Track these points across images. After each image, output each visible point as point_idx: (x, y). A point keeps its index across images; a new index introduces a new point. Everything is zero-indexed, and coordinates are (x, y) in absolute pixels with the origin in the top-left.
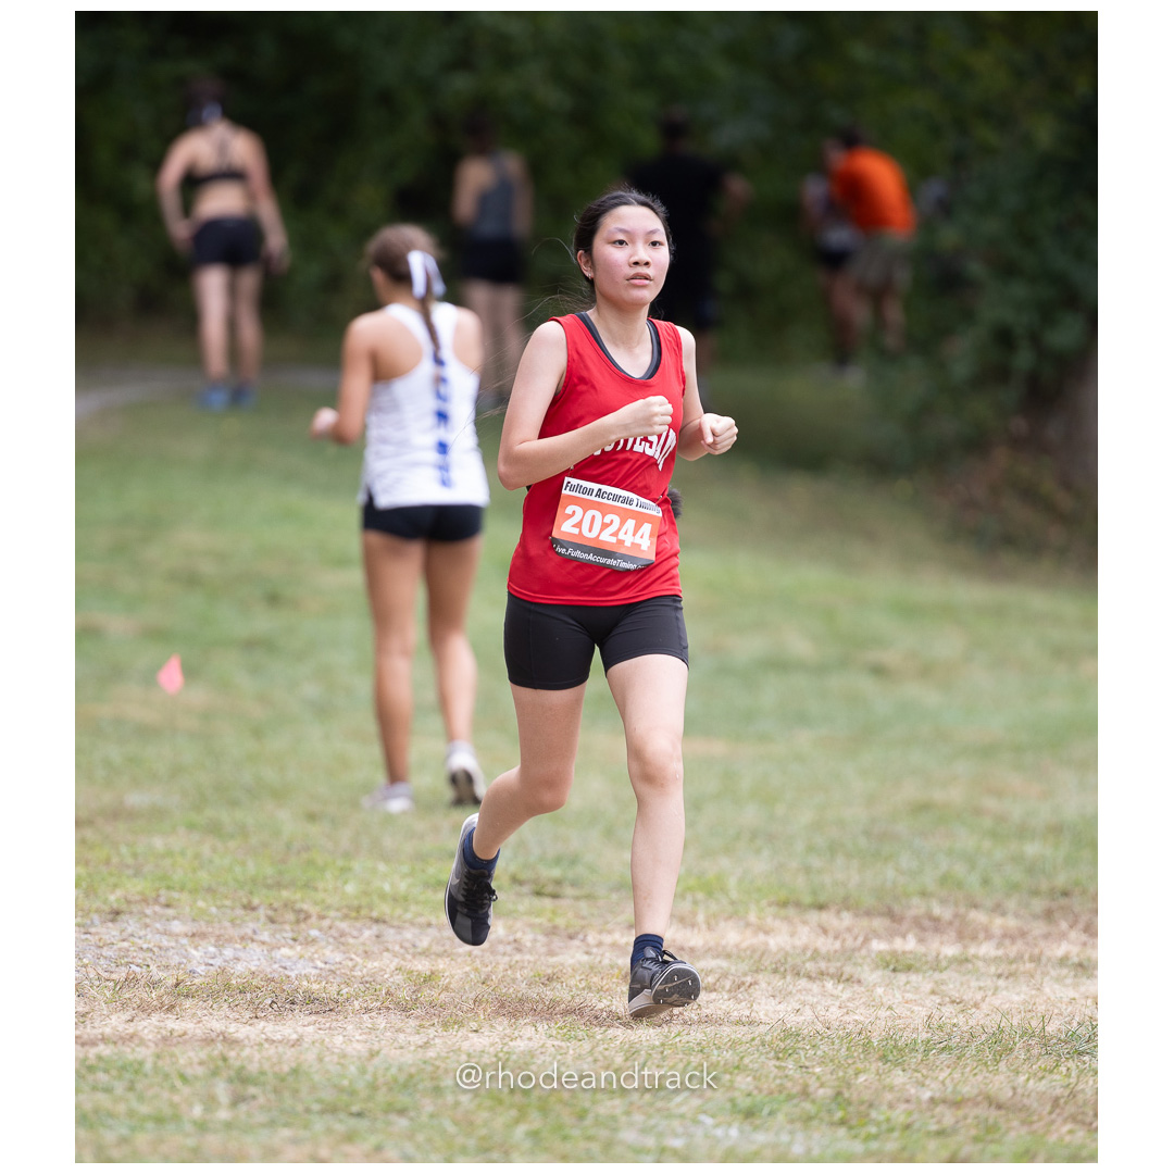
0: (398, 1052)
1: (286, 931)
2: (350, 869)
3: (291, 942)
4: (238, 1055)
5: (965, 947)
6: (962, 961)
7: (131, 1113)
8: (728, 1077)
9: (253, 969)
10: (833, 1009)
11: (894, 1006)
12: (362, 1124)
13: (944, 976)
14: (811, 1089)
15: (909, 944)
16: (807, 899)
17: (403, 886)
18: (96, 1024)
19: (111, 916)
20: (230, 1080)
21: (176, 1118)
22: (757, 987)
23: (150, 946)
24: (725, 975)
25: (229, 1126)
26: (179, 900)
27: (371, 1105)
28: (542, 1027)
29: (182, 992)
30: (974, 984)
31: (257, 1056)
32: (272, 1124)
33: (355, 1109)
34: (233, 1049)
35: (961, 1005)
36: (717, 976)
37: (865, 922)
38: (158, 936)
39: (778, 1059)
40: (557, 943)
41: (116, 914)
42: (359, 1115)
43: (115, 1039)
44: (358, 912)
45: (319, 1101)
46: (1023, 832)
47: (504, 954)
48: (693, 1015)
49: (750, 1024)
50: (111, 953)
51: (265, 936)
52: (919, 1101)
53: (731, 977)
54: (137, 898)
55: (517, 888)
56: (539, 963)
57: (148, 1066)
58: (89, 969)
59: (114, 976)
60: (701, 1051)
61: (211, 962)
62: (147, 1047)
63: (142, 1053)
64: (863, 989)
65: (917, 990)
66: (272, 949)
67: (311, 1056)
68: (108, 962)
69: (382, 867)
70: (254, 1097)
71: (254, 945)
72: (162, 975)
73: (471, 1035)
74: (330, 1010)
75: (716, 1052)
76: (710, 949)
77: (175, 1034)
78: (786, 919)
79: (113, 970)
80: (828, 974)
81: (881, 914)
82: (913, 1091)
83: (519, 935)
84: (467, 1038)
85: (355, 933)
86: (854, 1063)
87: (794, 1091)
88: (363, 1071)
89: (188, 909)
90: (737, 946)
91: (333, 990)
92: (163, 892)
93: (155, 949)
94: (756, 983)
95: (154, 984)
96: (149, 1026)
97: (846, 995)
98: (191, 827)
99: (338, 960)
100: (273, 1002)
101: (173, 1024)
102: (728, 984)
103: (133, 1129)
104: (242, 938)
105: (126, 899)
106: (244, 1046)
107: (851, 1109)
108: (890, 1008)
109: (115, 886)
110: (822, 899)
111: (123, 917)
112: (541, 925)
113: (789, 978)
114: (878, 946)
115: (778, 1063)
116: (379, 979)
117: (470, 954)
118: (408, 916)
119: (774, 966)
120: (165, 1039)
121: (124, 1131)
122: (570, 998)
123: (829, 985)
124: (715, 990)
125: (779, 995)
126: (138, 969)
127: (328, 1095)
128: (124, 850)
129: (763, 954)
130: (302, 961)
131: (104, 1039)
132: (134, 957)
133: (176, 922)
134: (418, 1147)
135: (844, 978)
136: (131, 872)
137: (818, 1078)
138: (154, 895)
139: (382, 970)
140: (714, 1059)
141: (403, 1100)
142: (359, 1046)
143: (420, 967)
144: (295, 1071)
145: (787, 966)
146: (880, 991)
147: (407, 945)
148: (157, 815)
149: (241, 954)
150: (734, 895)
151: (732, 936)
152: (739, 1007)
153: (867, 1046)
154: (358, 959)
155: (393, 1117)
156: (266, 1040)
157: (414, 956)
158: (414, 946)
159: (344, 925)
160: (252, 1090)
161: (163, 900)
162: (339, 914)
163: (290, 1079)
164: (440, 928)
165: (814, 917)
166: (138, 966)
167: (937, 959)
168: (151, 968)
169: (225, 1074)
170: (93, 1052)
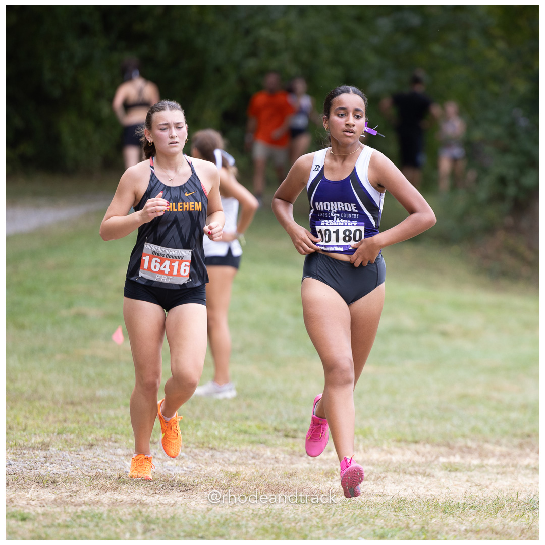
0: (221, 509)
2: (200, 425)
4: (147, 510)
5: (482, 460)
6: (481, 467)
7: (97, 537)
8: (372, 520)
10: (422, 489)
11: (449, 487)
13: (473, 473)
14: (410, 526)
15: (456, 459)
16: (410, 438)
17: (224, 433)
18: (81, 496)
19: (89, 447)
20: (143, 522)
22: (386, 479)
23: (107, 460)
24: (372, 473)
26: (120, 439)
27: (207, 533)
29: (121, 482)
30: (486, 477)
31: (155, 511)
33: (200, 535)
34: (144, 508)
35: (480, 487)
36: (368, 474)
37: (436, 449)
38: (111, 456)
39: (396, 511)
40: (295, 458)
41: (91, 446)
42: (202, 538)
43: (90, 503)
44: (203, 444)
45: (183, 531)
46: (510, 408)
47: (270, 464)
49: (383, 495)
50: (89, 464)
51: (160, 456)
52: (460, 531)
53: (374, 474)
54: (101, 438)
55: (277, 433)
56: (286, 468)
57: (105, 515)
58: (79, 471)
59: (90, 474)
60: (360, 508)
62: (105, 506)
63: (103, 509)
64: (435, 480)
65: (460, 480)
66: (163, 462)
67: (180, 511)
68: (87, 468)
69: (214, 424)
70: (154, 530)
72: (112, 473)
74: (190, 490)
75: (367, 508)
76: (365, 461)
77: (118, 501)
78: (401, 448)
79: (89, 471)
80: (419, 473)
81: (444, 445)
82: (457, 526)
83: (277, 455)
85: (202, 454)
86: (431, 513)
87: (402, 526)
88: (204, 518)
89: (124, 444)
90: (377, 460)
91: (191, 480)
92: (113, 435)
93: (110, 462)
94: (386, 477)
95: (108, 478)
96: (106, 497)
97: (428, 482)
99: (193, 466)
100: (163, 486)
101: (117, 496)
102: (373, 477)
105: (96, 439)
106: (150, 506)
107: (429, 535)
108: (448, 488)
109: (91, 433)
110: (417, 438)
111: (94, 447)
112: (287, 451)
113: (401, 475)
114: (442, 460)
115: (395, 514)
116: (212, 475)
117: (254, 464)
118: (226, 446)
119: (394, 469)
120: (113, 503)
122: (300, 484)
123: (420, 478)
124: (367, 480)
125: (397, 482)
126: (101, 471)
127: (188, 529)
128: (95, 416)
129: (389, 463)
130: (177, 467)
131: (85, 503)
132: (99, 465)
133: (119, 449)
135: (427, 474)
136: (98, 426)
138: (109, 437)
139: (214, 471)
140: (366, 512)
141: (222, 531)
142: (202, 506)
143: (231, 470)
144: (173, 518)
145: (401, 469)
146: (443, 480)
147: (226, 460)
148: (111, 400)
150: (377, 436)
151: (375, 455)
152: (378, 488)
153: (436, 506)
154: (203, 466)
156: (160, 503)
157: (229, 465)
158: (229, 460)
159: (196, 451)
160: (153, 526)
161: (113, 439)
162: (194, 446)
163: (171, 521)
164: (241, 452)
165: (413, 446)
166: (101, 469)
167: (469, 466)
168: (107, 470)
169: (140, 519)
170: (79, 509)
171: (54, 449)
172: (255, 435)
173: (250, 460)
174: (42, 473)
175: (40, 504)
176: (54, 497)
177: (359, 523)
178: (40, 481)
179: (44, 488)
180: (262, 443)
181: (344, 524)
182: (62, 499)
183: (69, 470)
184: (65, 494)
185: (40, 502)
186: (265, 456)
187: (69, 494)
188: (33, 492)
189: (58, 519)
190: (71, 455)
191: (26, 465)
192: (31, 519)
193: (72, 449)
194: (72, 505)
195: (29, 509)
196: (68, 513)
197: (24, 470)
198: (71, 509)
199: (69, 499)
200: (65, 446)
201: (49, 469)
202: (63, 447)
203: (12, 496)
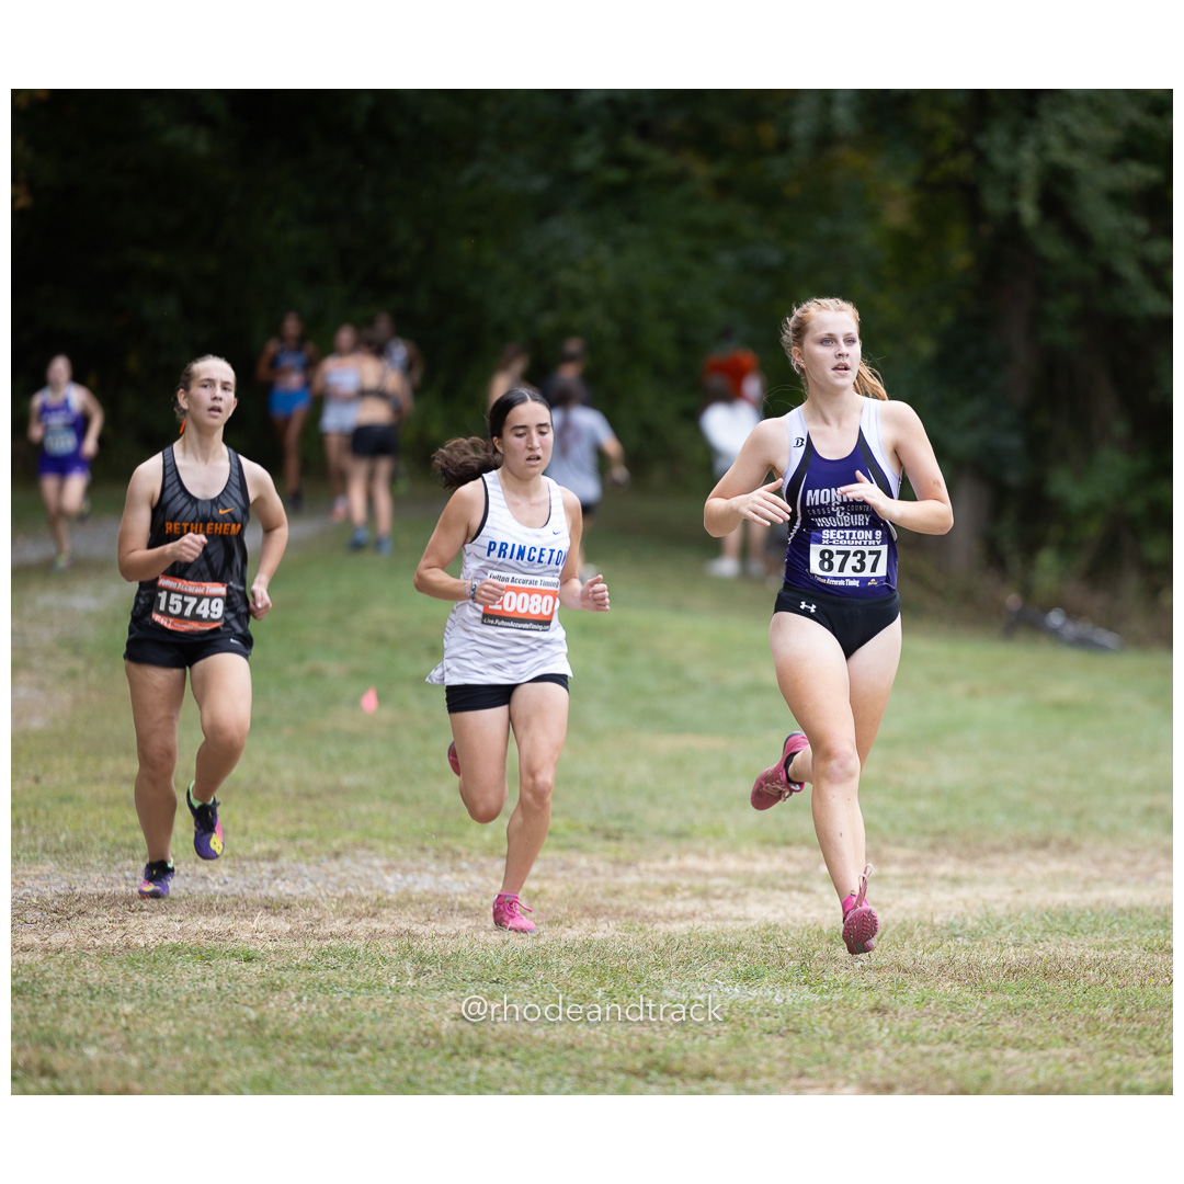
0: (521, 941)
1: (446, 864)
3: (450, 871)
4: (419, 944)
7: (351, 983)
8: (732, 954)
9: (426, 889)
10: (798, 910)
14: (785, 962)
16: (779, 839)
18: (326, 926)
19: (334, 856)
20: (414, 961)
21: (380, 986)
22: (748, 896)
23: (360, 875)
25: (414, 990)
26: (378, 845)
27: (504, 975)
29: (381, 905)
31: (431, 945)
32: (442, 988)
33: (494, 978)
34: (415, 941)
36: (723, 889)
38: (364, 869)
39: (764, 942)
40: (620, 869)
41: (337, 855)
42: (497, 982)
43: (339, 935)
45: (471, 974)
46: (916, 794)
47: (586, 877)
48: (708, 915)
50: (334, 880)
51: (433, 868)
52: (855, 968)
53: (731, 890)
54: (351, 844)
55: (594, 834)
56: (609, 882)
57: (361, 952)
58: (321, 890)
59: (338, 895)
60: (714, 938)
61: (399, 884)
62: (360, 940)
63: (359, 944)
64: (816, 896)
66: (438, 876)
67: (465, 945)
68: (333, 886)
70: (430, 972)
71: (427, 874)
72: (368, 893)
73: (567, 929)
75: (723, 938)
76: (717, 873)
77: (378, 932)
78: (766, 852)
79: (337, 890)
80: (793, 887)
83: (595, 865)
84: (564, 932)
86: (812, 944)
88: (498, 954)
89: (383, 851)
90: (734, 870)
91: (477, 901)
92: (368, 840)
93: (363, 877)
94: (748, 893)
95: (362, 900)
96: (360, 927)
97: (806, 900)
100: (439, 910)
101: (375, 925)
104: (418, 869)
105: (343, 845)
106: (422, 939)
107: (811, 974)
109: (337, 837)
110: (789, 838)
111: (342, 856)
112: (609, 858)
113: (769, 890)
115: (763, 945)
117: (564, 877)
119: (759, 882)
120: (371, 935)
122: (629, 905)
123: (795, 894)
124: (722, 898)
125: (764, 901)
126: (351, 890)
128: (341, 813)
129: (751, 875)
130: (457, 883)
131: (332, 935)
132: (350, 882)
133: (376, 859)
135: (804, 889)
136: (346, 827)
137: (789, 954)
138: (362, 841)
140: (722, 942)
144: (456, 955)
145: (768, 882)
149: (419, 880)
150: (732, 837)
152: (737, 908)
155: (519, 983)
156: (436, 934)
159: (483, 860)
160: (428, 967)
161: (367, 845)
162: (480, 853)
163: (452, 959)
165: (784, 851)
166: (352, 888)
168: (361, 889)
169: (410, 957)
170: (326, 943)
171: (285, 860)
172: (564, 836)
173: (558, 872)
174: (270, 894)
175: (270, 938)
176: (288, 927)
177: (713, 959)
178: (269, 904)
179: (275, 915)
180: (573, 848)
181: (693, 960)
182: (301, 930)
183: (307, 889)
184: (304, 923)
185: (270, 934)
186: (579, 866)
187: (308, 922)
188: (260, 921)
189: (296, 958)
190: (309, 868)
191: (248, 884)
192: (260, 959)
193: (310, 859)
194: (314, 938)
195: (256, 945)
196: (310, 949)
197: (245, 890)
198: (313, 944)
199: (310, 929)
200: (301, 855)
201: (281, 888)
202: (298, 857)
203: (231, 926)
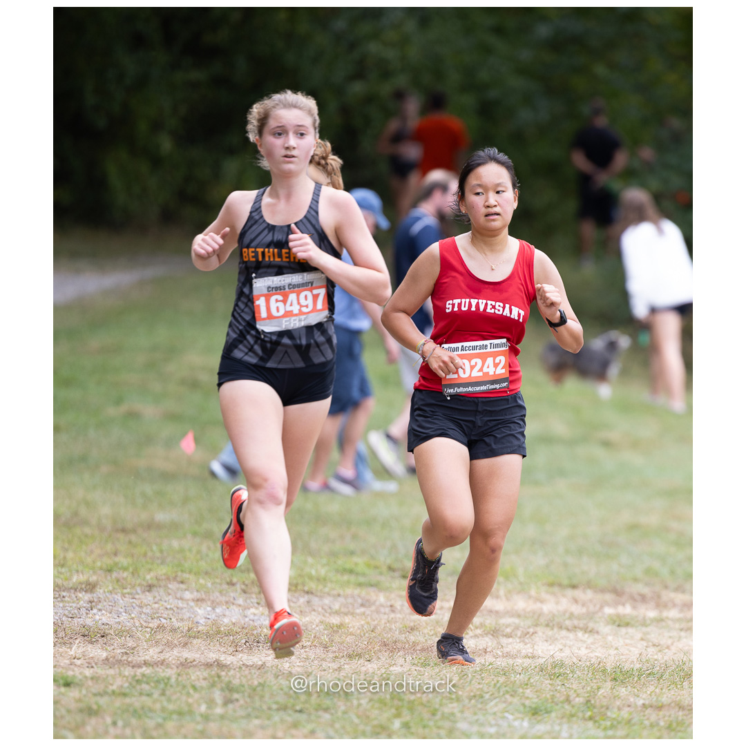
0: (323, 673)
1: (253, 598)
3: (256, 605)
4: (227, 674)
5: (661, 612)
6: (659, 620)
7: (163, 709)
8: (521, 690)
9: (234, 621)
10: (583, 649)
11: (619, 647)
12: (303, 717)
13: (648, 629)
14: (571, 698)
15: (627, 610)
16: (566, 582)
17: (323, 572)
18: (140, 654)
19: (148, 588)
20: (222, 690)
21: (191, 712)
22: (536, 635)
23: (172, 606)
24: (517, 628)
25: (222, 717)
26: (189, 579)
27: (307, 706)
28: (409, 658)
29: (191, 635)
30: (667, 634)
31: (238, 675)
32: (248, 716)
33: (298, 708)
34: (223, 671)
35: (659, 647)
36: (512, 628)
37: (600, 597)
38: (176, 601)
39: (551, 679)
41: (150, 588)
42: (300, 711)
43: (152, 664)
44: (296, 587)
45: (277, 703)
47: (385, 614)
48: (499, 652)
49: (533, 657)
50: (148, 611)
51: (241, 601)
52: (636, 706)
53: (520, 629)
54: (163, 577)
55: (392, 574)
56: (405, 620)
57: (173, 680)
58: (136, 621)
59: (151, 625)
60: (504, 674)
61: (208, 617)
62: (172, 668)
63: (170, 673)
64: (600, 637)
65: (632, 638)
66: (245, 609)
67: (270, 675)
68: (146, 616)
69: (310, 560)
70: (237, 700)
71: (234, 607)
72: (180, 624)
73: (366, 663)
75: (513, 675)
76: (508, 612)
77: (189, 661)
78: (554, 594)
79: (150, 621)
80: (579, 628)
81: (610, 591)
82: (632, 700)
83: (393, 602)
84: (364, 665)
85: (294, 600)
86: (596, 682)
87: (562, 699)
89: (194, 585)
90: (524, 610)
92: (179, 573)
93: (175, 609)
94: (536, 633)
95: (174, 630)
96: (173, 655)
97: (590, 641)
98: (195, 534)
100: (246, 642)
101: (186, 654)
102: (519, 633)
103: (164, 719)
104: (227, 603)
105: (157, 578)
106: (230, 668)
107: (595, 710)
108: (617, 649)
109: (150, 570)
110: (575, 582)
111: (155, 589)
113: (555, 630)
114: (608, 611)
115: (551, 682)
116: (310, 628)
117: (364, 614)
118: (327, 590)
119: (546, 622)
120: (182, 664)
121: (160, 720)
122: (424, 641)
123: (580, 634)
124: (511, 637)
125: (550, 640)
126: (164, 621)
127: (281, 699)
128: (155, 548)
129: (540, 615)
130: (263, 617)
131: (146, 663)
132: (162, 613)
133: (187, 592)
134: (336, 731)
135: (588, 630)
136: (159, 561)
137: (575, 691)
138: (174, 575)
139: (311, 622)
140: (512, 679)
141: (327, 702)
142: (299, 669)
143: (334, 621)
144: (262, 685)
145: (554, 623)
146: (610, 638)
147: (326, 607)
148: (174, 527)
149: (227, 613)
150: (522, 579)
151: (521, 604)
152: (526, 647)
153: (604, 671)
155: (321, 713)
156: (243, 665)
157: (330, 614)
158: (330, 608)
160: (236, 696)
161: (179, 579)
163: (259, 689)
164: (346, 597)
165: (570, 592)
166: (165, 619)
167: (644, 619)
168: (173, 620)
169: (219, 686)
170: (139, 671)
171: (101, 591)
172: (364, 575)
173: (358, 608)
174: (88, 623)
175: (87, 665)
176: (105, 655)
177: (504, 694)
178: (87, 633)
179: (92, 643)
180: (372, 586)
181: (484, 695)
182: (116, 658)
183: (122, 619)
184: (119, 651)
185: (87, 661)
186: (377, 603)
187: (123, 651)
188: (78, 648)
189: (112, 685)
190: (124, 599)
191: (66, 612)
192: (78, 684)
193: (125, 591)
194: (129, 666)
195: (73, 671)
196: (124, 676)
197: (64, 618)
198: (128, 671)
199: (125, 658)
200: (117, 587)
201: (97, 617)
202: (114, 589)
